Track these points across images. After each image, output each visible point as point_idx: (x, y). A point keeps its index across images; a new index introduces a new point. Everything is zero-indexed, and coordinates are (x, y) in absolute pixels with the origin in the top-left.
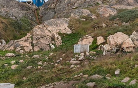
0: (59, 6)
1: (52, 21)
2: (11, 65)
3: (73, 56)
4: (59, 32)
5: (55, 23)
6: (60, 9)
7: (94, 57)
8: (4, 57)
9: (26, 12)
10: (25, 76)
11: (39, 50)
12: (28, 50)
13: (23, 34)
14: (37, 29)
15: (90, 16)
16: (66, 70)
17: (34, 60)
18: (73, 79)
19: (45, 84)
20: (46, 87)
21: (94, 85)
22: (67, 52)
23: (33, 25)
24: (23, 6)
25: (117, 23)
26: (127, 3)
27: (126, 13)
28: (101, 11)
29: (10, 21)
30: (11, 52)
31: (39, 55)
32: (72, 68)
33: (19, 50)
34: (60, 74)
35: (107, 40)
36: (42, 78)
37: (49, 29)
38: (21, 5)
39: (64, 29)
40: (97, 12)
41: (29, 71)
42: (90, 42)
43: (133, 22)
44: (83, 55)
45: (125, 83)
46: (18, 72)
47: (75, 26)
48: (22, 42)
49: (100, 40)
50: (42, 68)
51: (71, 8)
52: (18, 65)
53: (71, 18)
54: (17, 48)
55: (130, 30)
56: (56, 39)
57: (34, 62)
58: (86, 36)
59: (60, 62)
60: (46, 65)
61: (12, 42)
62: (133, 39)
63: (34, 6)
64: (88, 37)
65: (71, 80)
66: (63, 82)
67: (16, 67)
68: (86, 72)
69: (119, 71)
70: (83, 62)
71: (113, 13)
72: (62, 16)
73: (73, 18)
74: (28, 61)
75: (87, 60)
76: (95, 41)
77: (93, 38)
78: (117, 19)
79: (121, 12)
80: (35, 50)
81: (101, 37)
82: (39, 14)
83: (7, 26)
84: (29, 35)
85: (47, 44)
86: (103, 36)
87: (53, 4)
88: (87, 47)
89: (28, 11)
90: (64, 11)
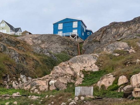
0: (105, 38)
4: (83, 69)
12: (43, 89)
15: (127, 50)
37: (72, 67)
39: (90, 66)
47: (104, 63)
48: (40, 81)
49: (122, 80)
51: (115, 40)
54: (33, 87)
56: (78, 77)
58: (107, 75)
63: (79, 40)
64: (109, 77)
81: (124, 76)
85: (64, 83)
86: (127, 75)
87: (99, 36)
89: (69, 45)
90: (105, 44)
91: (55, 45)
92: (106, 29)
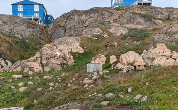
0: (69, 24)
1: (63, 40)
2: (19, 87)
3: (86, 76)
4: (71, 51)
5: (66, 41)
6: (71, 27)
7: (107, 76)
8: (10, 79)
9: (33, 30)
10: (35, 99)
11: (49, 71)
12: (38, 70)
13: (32, 54)
14: (46, 48)
15: (102, 35)
16: (80, 90)
17: (44, 81)
18: (87, 99)
19: (58, 106)
20: (59, 108)
21: (108, 104)
22: (80, 72)
23: (42, 44)
24: (30, 23)
25: (128, 42)
26: (137, 22)
27: (136, 32)
28: (112, 30)
29: (15, 39)
30: (18, 74)
31: (50, 76)
32: (85, 88)
33: (28, 71)
34: (74, 94)
35: (119, 59)
36: (55, 99)
37: (60, 49)
38: (27, 22)
39: (76, 48)
40: (108, 31)
41: (39, 93)
42: (103, 61)
43: (143, 41)
44: (96, 75)
45: (137, 100)
46: (27, 94)
47: (87, 45)
48: (31, 63)
49: (113, 59)
50: (54, 89)
51: (82, 26)
52: (26, 87)
53: (83, 37)
54: (25, 68)
55: (141, 49)
56: (67, 58)
57: (45, 84)
58: (98, 55)
59: (73, 83)
60: (58, 86)
61: (19, 62)
62: (143, 58)
64: (101, 56)
65: (85, 100)
66: (76, 102)
67: (25, 89)
68: (100, 91)
69: (131, 89)
70: (96, 81)
71: (125, 32)
72: (73, 34)
73: (84, 37)
74: (38, 83)
75: (101, 80)
76: (108, 60)
77: (106, 57)
78: (128, 38)
79: (132, 31)
80: (46, 71)
81: (114, 56)
82: (48, 32)
83: (12, 45)
84: (37, 55)
85: (58, 64)
86: (116, 55)
87: (63, 21)
88: (100, 66)
89: (35, 29)
90: (75, 29)
91: (20, 27)
92: (70, 16)
